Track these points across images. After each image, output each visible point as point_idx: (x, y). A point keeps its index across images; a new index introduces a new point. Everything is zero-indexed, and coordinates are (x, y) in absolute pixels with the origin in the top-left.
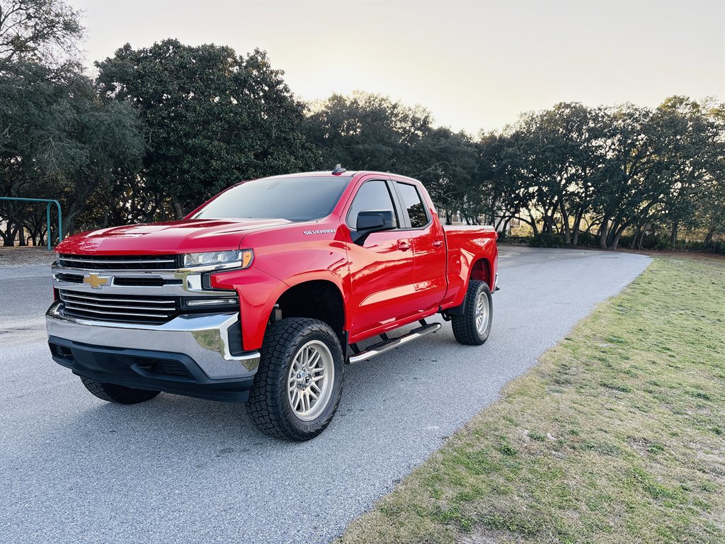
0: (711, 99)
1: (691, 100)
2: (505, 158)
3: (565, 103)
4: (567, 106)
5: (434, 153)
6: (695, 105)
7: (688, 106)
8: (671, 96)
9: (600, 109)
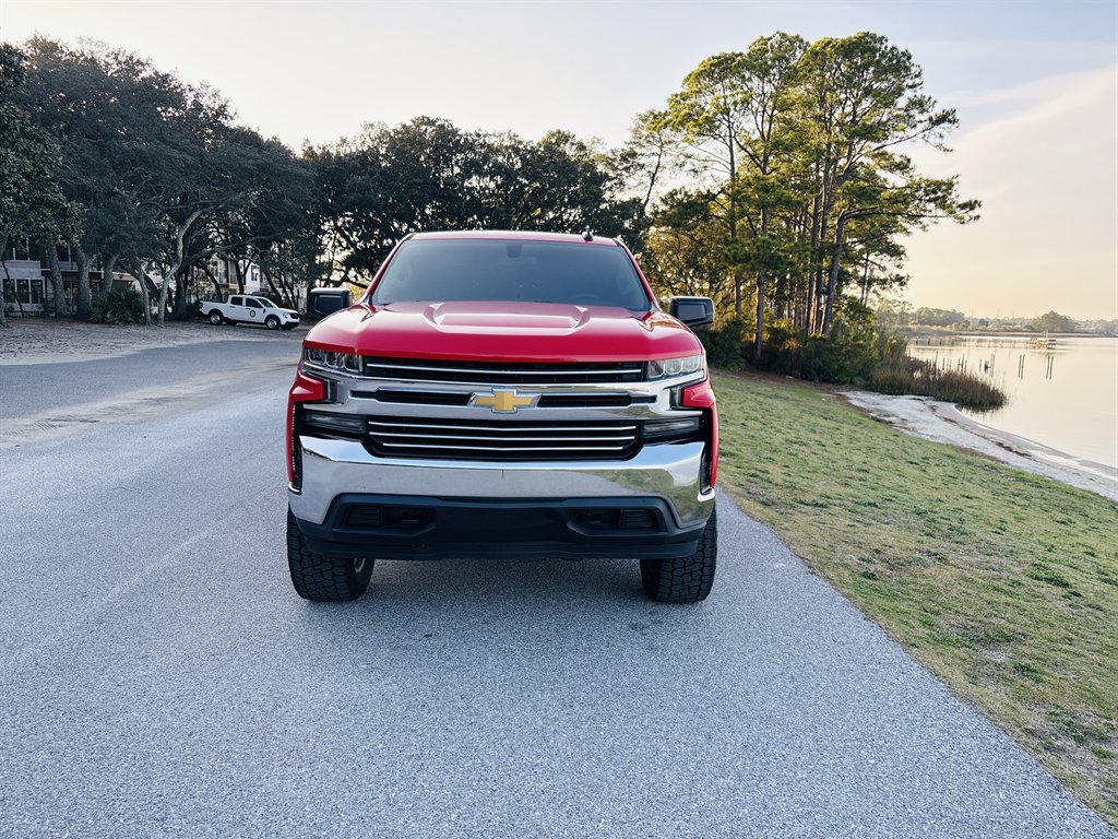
0: (598, 140)
1: (577, 139)
2: (353, 191)
3: (428, 119)
4: (431, 123)
5: (246, 169)
6: (582, 147)
7: (574, 147)
8: (554, 130)
9: (478, 135)
